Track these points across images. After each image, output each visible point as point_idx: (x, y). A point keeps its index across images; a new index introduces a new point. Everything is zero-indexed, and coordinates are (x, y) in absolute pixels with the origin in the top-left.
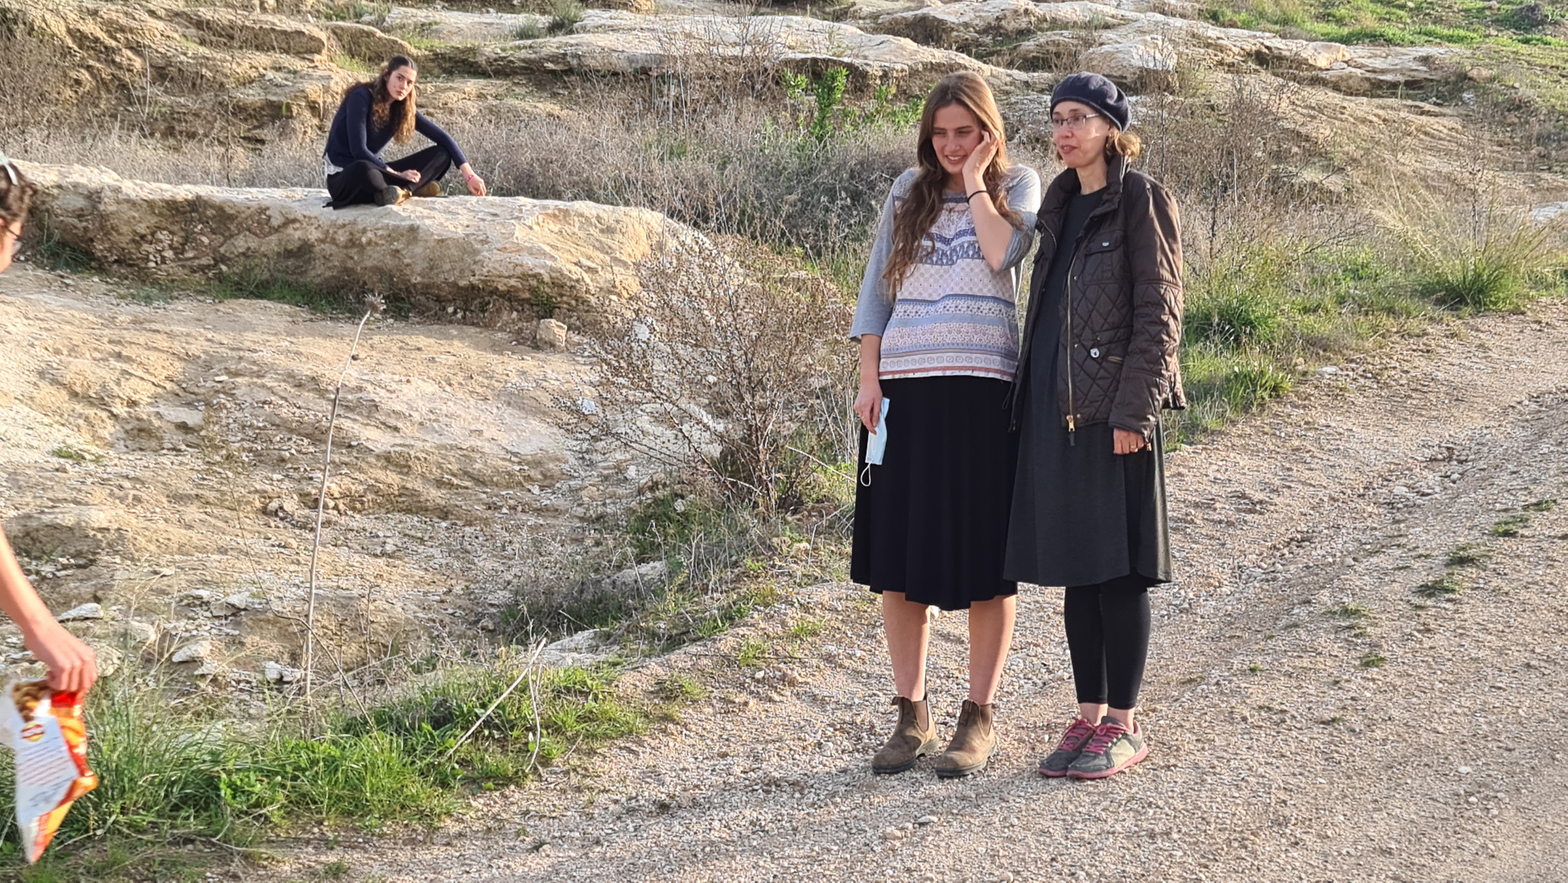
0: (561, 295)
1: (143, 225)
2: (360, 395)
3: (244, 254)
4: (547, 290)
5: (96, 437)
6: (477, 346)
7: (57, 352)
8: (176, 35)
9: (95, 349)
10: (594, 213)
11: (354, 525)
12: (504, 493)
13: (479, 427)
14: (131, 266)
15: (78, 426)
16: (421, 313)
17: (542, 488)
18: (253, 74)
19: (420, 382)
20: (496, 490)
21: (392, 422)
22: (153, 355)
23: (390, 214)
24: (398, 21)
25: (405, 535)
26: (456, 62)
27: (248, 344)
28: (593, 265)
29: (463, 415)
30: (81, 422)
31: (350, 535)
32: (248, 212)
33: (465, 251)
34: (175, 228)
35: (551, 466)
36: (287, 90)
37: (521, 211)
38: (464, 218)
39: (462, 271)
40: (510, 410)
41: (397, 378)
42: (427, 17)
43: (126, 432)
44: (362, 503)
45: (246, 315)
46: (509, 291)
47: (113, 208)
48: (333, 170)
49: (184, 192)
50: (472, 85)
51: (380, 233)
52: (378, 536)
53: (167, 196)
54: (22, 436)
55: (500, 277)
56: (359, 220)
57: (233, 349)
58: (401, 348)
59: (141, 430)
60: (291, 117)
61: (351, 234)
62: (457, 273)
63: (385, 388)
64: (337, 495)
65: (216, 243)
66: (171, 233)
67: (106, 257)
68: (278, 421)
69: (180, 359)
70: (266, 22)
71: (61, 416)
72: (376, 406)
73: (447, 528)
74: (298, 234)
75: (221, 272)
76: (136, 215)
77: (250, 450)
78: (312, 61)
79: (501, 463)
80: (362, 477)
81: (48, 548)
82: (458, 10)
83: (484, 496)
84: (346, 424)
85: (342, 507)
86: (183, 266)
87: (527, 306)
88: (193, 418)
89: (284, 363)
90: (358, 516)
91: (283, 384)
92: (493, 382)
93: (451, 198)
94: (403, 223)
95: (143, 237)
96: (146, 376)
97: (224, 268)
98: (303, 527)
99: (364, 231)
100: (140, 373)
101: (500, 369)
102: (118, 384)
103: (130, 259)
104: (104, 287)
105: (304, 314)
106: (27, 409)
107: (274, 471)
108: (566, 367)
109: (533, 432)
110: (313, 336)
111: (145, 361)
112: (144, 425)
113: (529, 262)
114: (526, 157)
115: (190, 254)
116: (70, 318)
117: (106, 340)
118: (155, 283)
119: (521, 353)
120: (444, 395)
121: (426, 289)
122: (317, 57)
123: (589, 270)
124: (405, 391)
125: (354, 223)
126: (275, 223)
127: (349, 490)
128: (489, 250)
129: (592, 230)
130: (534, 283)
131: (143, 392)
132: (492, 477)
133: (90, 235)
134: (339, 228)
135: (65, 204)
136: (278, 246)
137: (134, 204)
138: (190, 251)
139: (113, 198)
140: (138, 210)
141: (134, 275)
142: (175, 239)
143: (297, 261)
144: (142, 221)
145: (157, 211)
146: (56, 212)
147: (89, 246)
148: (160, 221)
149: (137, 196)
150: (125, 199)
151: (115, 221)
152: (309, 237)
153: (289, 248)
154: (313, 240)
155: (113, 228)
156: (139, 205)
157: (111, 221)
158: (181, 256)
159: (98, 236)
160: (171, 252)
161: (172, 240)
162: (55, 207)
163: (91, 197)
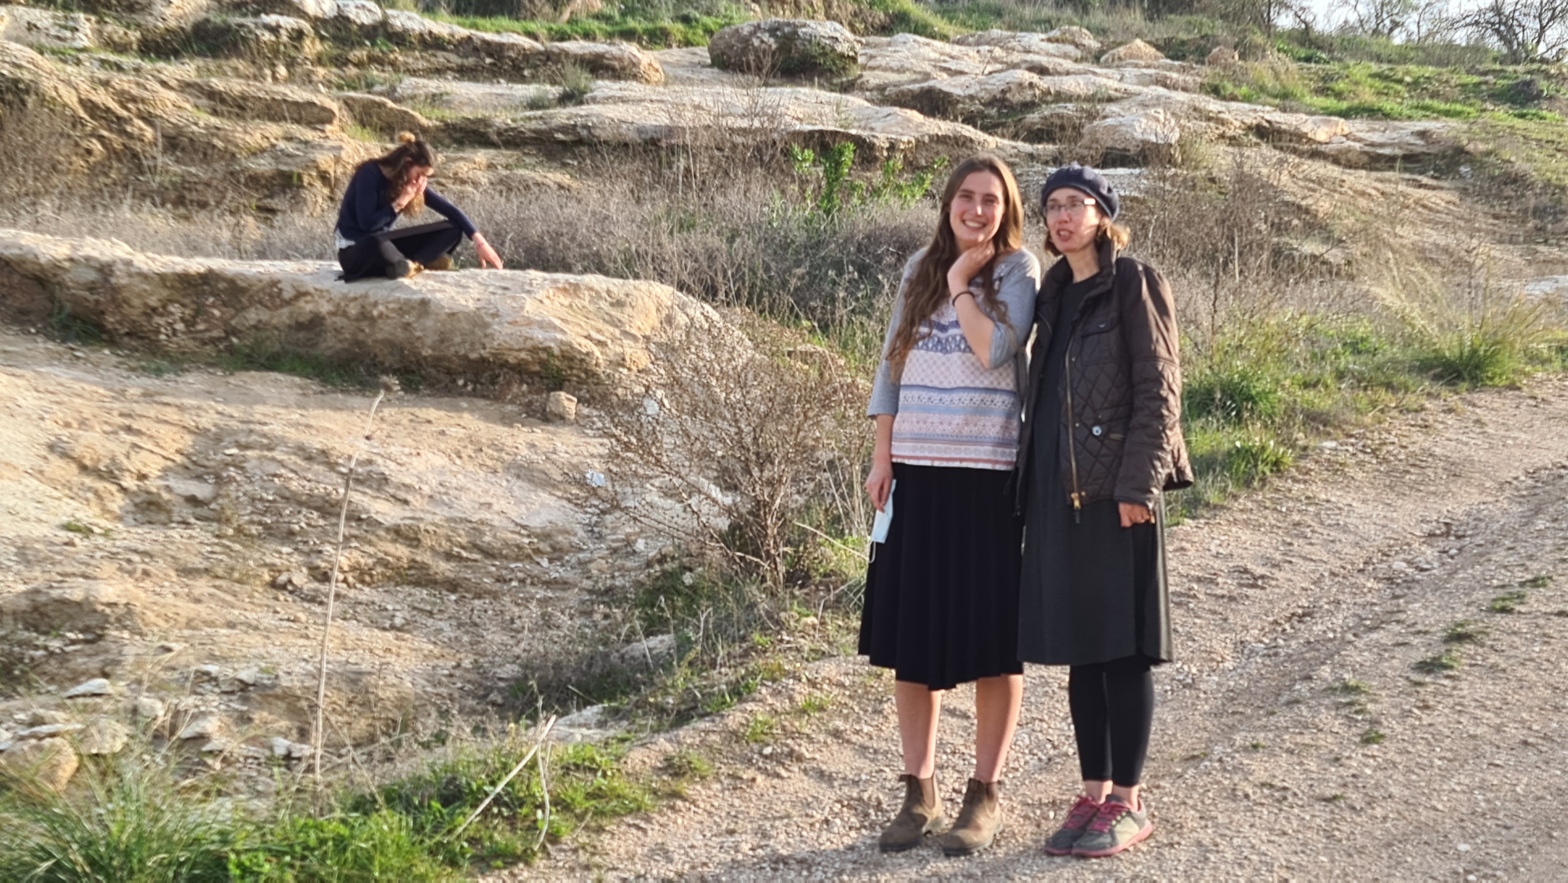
0: (571, 368)
1: (154, 298)
2: (369, 468)
3: (255, 327)
4: (557, 363)
5: (105, 510)
6: (487, 418)
7: (67, 425)
8: (188, 106)
9: (106, 423)
10: (604, 287)
11: (362, 598)
12: (513, 566)
13: (488, 499)
14: (142, 338)
15: (87, 500)
16: (431, 385)
17: (551, 561)
18: (265, 144)
19: (430, 455)
20: (505, 562)
21: (402, 495)
22: (163, 429)
23: (402, 287)
24: (409, 91)
25: (415, 608)
26: (467, 132)
27: (258, 417)
28: (602, 338)
29: (473, 487)
30: (90, 495)
31: (359, 609)
32: (260, 285)
33: (475, 325)
34: (187, 301)
35: (560, 538)
36: (298, 160)
37: (531, 284)
38: (475, 291)
39: (473, 344)
40: (520, 483)
41: (407, 450)
42: (438, 87)
43: (136, 505)
44: (371, 576)
45: (257, 388)
46: (519, 365)
47: (124, 281)
48: (344, 243)
49: (196, 265)
50: (482, 156)
51: (391, 306)
52: (386, 610)
53: (179, 269)
54: (31, 509)
55: (510, 349)
56: (371, 293)
57: (243, 422)
58: (411, 421)
59: (150, 503)
60: (302, 187)
61: (363, 307)
62: (467, 346)
63: (395, 461)
64: (346, 568)
65: (227, 316)
66: (183, 305)
67: (117, 329)
68: (287, 494)
69: (190, 432)
70: (277, 93)
71: (70, 489)
72: (386, 479)
73: (456, 602)
74: (309, 307)
75: (232, 344)
76: (147, 288)
77: (260, 523)
78: (323, 131)
79: (510, 536)
80: (371, 550)
81: (57, 622)
82: (469, 80)
83: (493, 569)
84: (356, 497)
85: (351, 580)
86: (194, 339)
87: (537, 379)
88: (202, 490)
89: (294, 435)
90: (367, 589)
91: (293, 458)
92: (503, 455)
93: (463, 272)
94: (415, 297)
95: (154, 309)
96: (156, 450)
97: (235, 340)
98: (312, 600)
99: (375, 304)
100: (150, 446)
101: (509, 442)
102: (128, 457)
103: (141, 332)
104: (114, 359)
105: (314, 386)
106: (37, 483)
107: (283, 544)
108: (574, 439)
109: (542, 505)
110: (323, 408)
111: (155, 434)
112: (153, 499)
113: (539, 335)
114: (536, 230)
115: (201, 327)
116: (81, 392)
117: (115, 413)
118: (166, 355)
119: (531, 425)
120: (454, 468)
121: (437, 361)
122: (328, 127)
123: (600, 343)
124: (416, 464)
125: (366, 296)
126: (288, 294)
127: (358, 563)
128: (500, 323)
129: (602, 304)
130: (544, 356)
131: (154, 466)
132: (501, 550)
133: (101, 307)
134: (351, 301)
135: (76, 277)
136: (290, 318)
137: (146, 277)
138: (202, 324)
139: (125, 271)
140: (150, 283)
141: (145, 347)
142: (187, 312)
143: (308, 333)
144: (154, 294)
145: (169, 285)
146: (68, 285)
147: (100, 319)
148: (172, 293)
149: (149, 269)
150: (137, 272)
151: (127, 294)
152: (321, 310)
153: (301, 321)
154: (324, 313)
155: (124, 301)
156: (151, 278)
157: (123, 294)
158: (192, 329)
159: (110, 309)
160: (182, 325)
161: (183, 313)
162: (67, 280)
163: (103, 270)
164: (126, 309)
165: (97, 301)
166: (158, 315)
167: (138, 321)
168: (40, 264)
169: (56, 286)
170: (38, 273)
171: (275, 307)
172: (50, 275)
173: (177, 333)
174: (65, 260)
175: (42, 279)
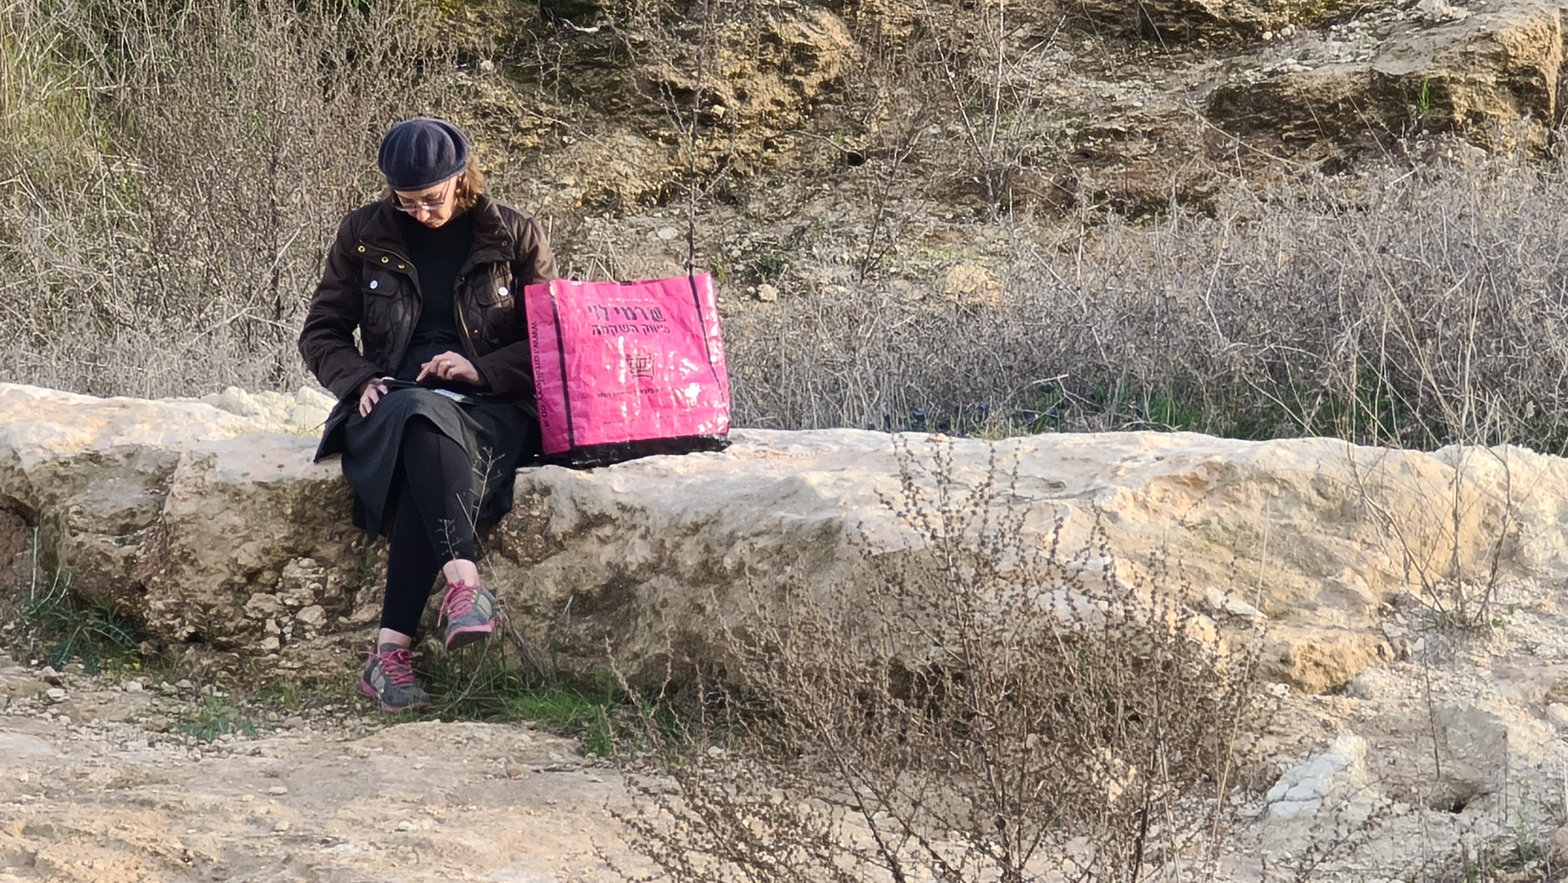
1: (254, 547)
47: (191, 507)
56: (726, 512)
67: (171, 629)
95: (252, 575)
103: (221, 631)
104: (140, 703)
115: (364, 613)
118: (272, 688)
126: (558, 526)
133: (139, 575)
134: (686, 535)
135: (95, 502)
136: (560, 583)
137: (236, 494)
138: (366, 606)
139: (193, 481)
140: (244, 509)
141: (230, 671)
142: (331, 578)
143: (600, 620)
144: (254, 536)
145: (289, 511)
146: (71, 523)
147: (135, 603)
148: (297, 533)
149: (245, 475)
150: (217, 484)
151: (191, 538)
152: (628, 559)
153: (585, 589)
154: (633, 568)
155: (184, 557)
156: (249, 497)
157: (182, 541)
158: (342, 619)
159: (155, 578)
160: (318, 610)
161: (323, 581)
162: (72, 509)
163: (163, 480)
164: (188, 578)
165: (130, 561)
166: (262, 588)
167: (212, 606)
168: (21, 472)
169: (51, 526)
170: (18, 496)
171: (531, 556)
172: (42, 499)
173: (305, 631)
174: (77, 460)
175: (28, 509)
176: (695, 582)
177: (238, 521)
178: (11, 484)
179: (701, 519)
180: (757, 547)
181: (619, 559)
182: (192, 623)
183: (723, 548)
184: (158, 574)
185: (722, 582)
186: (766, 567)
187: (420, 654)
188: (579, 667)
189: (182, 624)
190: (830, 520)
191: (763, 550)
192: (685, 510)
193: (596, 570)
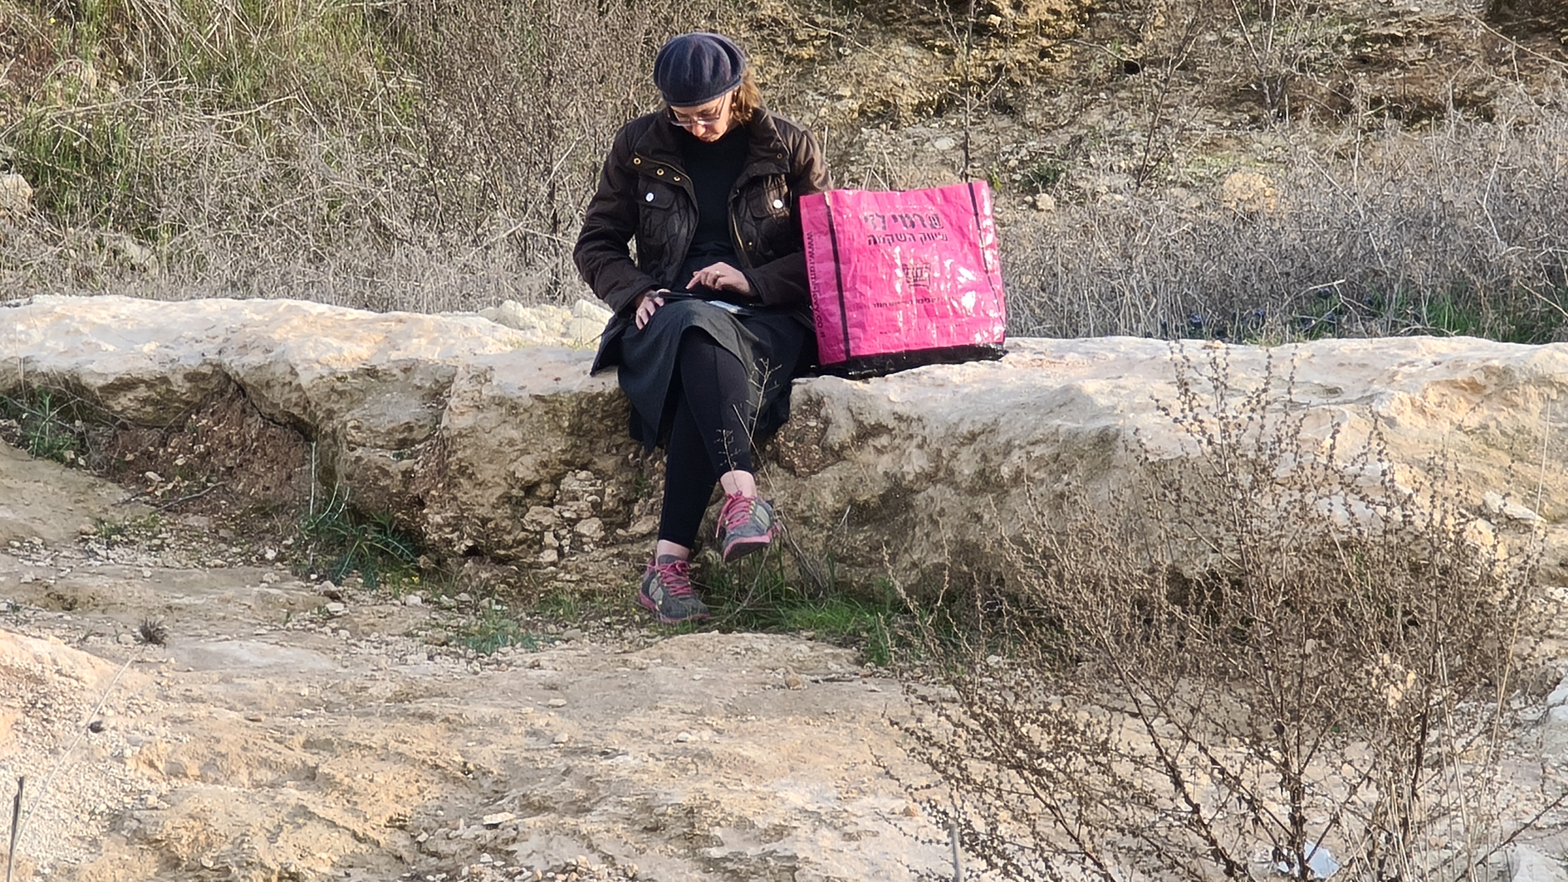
1: (531, 460)
34: (611, 462)
47: (468, 421)
67: (449, 542)
95: (530, 488)
104: (419, 617)
118: (551, 601)
126: (835, 437)
133: (417, 489)
134: (962, 444)
135: (372, 416)
136: (837, 494)
137: (513, 408)
138: (644, 518)
139: (470, 395)
140: (521, 422)
141: (509, 584)
142: (609, 491)
143: (877, 530)
144: (531, 450)
145: (566, 424)
146: (349, 438)
147: (414, 517)
148: (574, 446)
149: (522, 388)
150: (494, 398)
151: (469, 452)
152: (905, 469)
153: (861, 499)
154: (910, 477)
155: (462, 471)
156: (525, 410)
157: (460, 454)
158: (620, 531)
159: (433, 492)
160: (596, 523)
161: (601, 493)
162: (350, 424)
163: (441, 395)
164: (466, 491)
165: (408, 475)
166: (540, 501)
167: (491, 520)
168: (299, 387)
169: (329, 440)
170: (296, 411)
171: (808, 467)
172: (320, 414)
173: (583, 544)
174: (354, 375)
175: (306, 424)
176: (972, 492)
177: (516, 434)
178: (289, 399)
179: (978, 428)
180: (1034, 455)
181: (896, 469)
182: (470, 536)
183: (1000, 458)
184: (436, 488)
185: (1000, 491)
186: (1044, 475)
187: (699, 565)
188: (857, 577)
189: (461, 538)
190: (1107, 428)
191: (1040, 458)
192: (961, 420)
193: (873, 480)
